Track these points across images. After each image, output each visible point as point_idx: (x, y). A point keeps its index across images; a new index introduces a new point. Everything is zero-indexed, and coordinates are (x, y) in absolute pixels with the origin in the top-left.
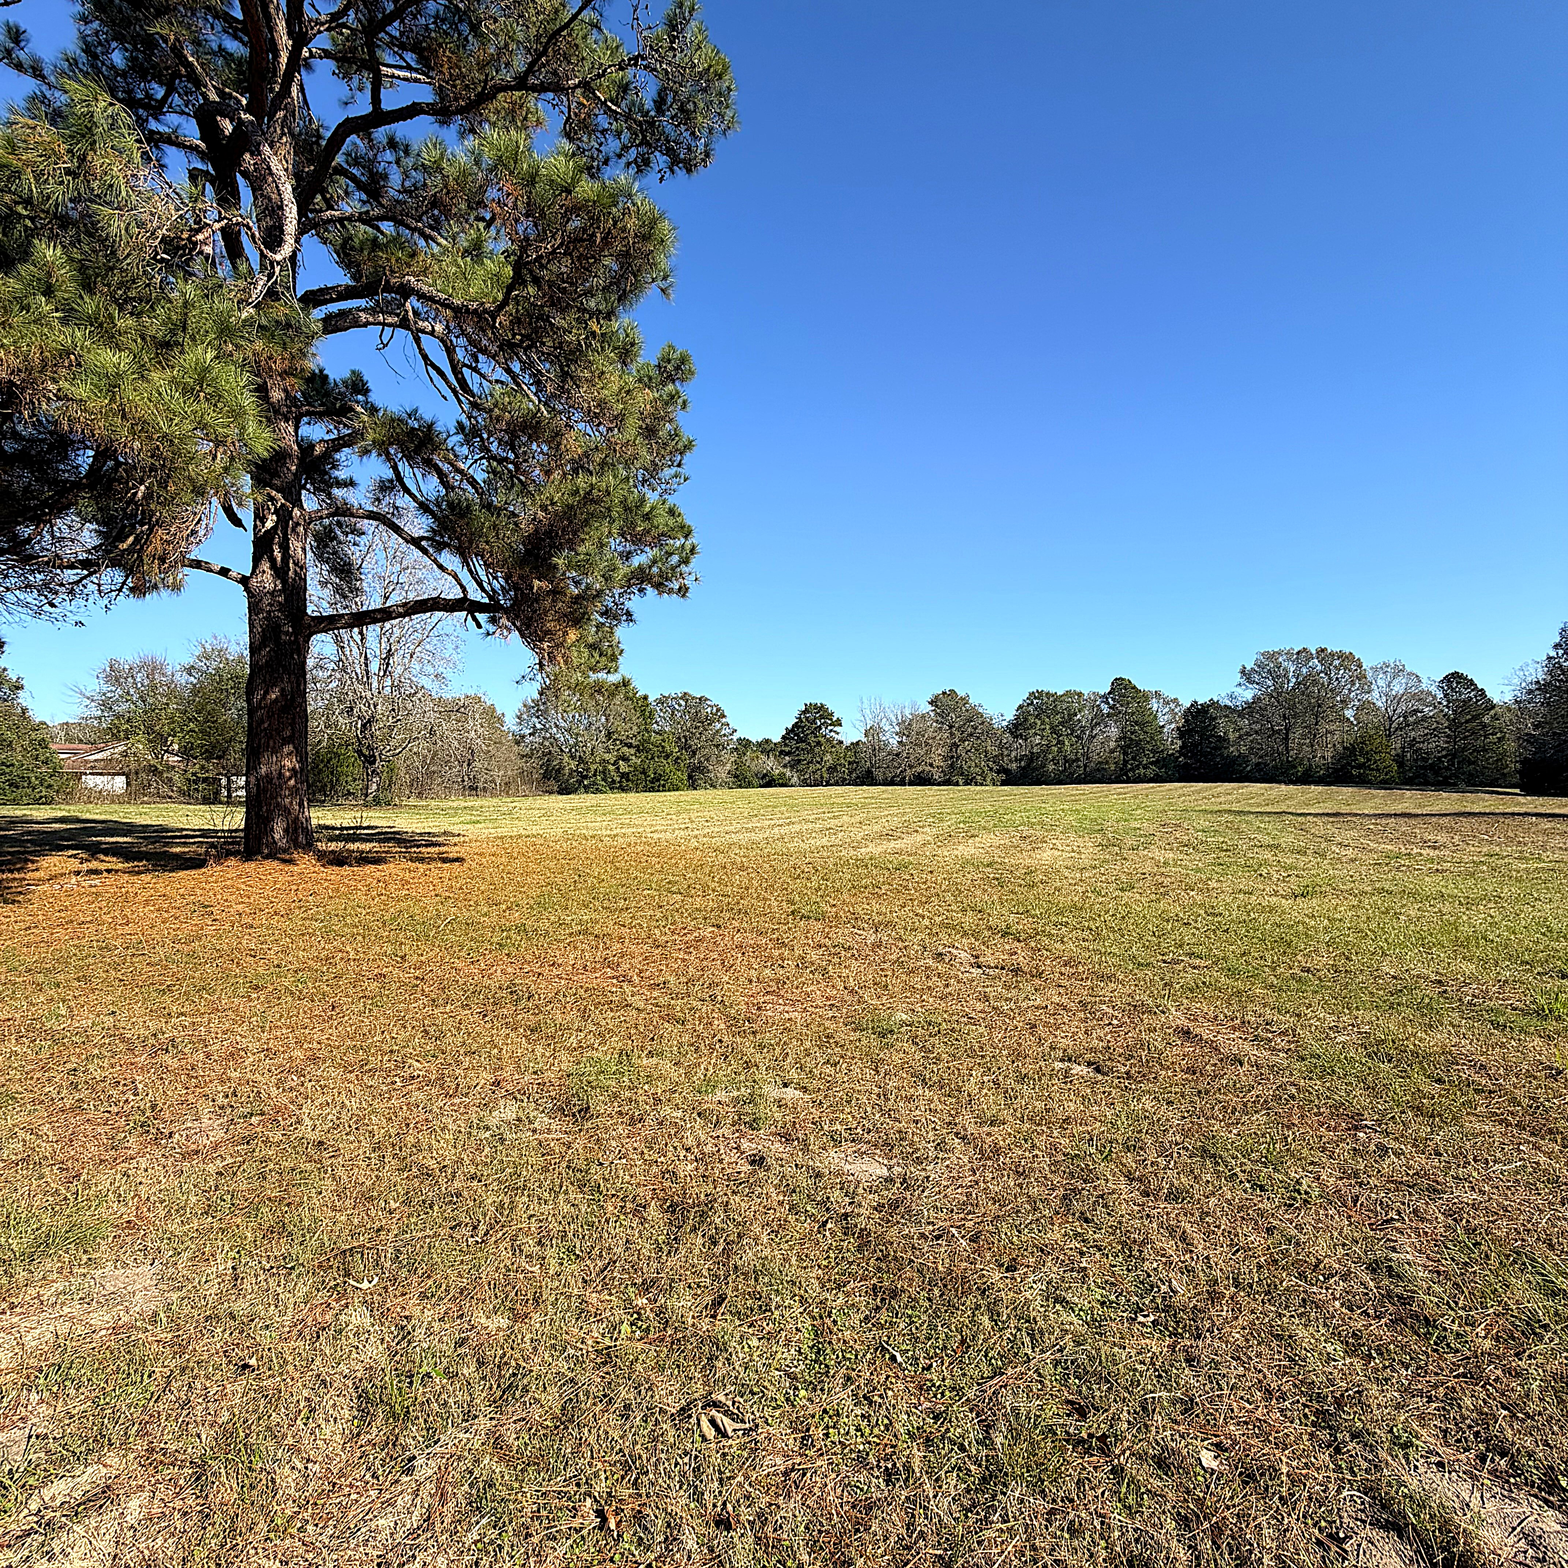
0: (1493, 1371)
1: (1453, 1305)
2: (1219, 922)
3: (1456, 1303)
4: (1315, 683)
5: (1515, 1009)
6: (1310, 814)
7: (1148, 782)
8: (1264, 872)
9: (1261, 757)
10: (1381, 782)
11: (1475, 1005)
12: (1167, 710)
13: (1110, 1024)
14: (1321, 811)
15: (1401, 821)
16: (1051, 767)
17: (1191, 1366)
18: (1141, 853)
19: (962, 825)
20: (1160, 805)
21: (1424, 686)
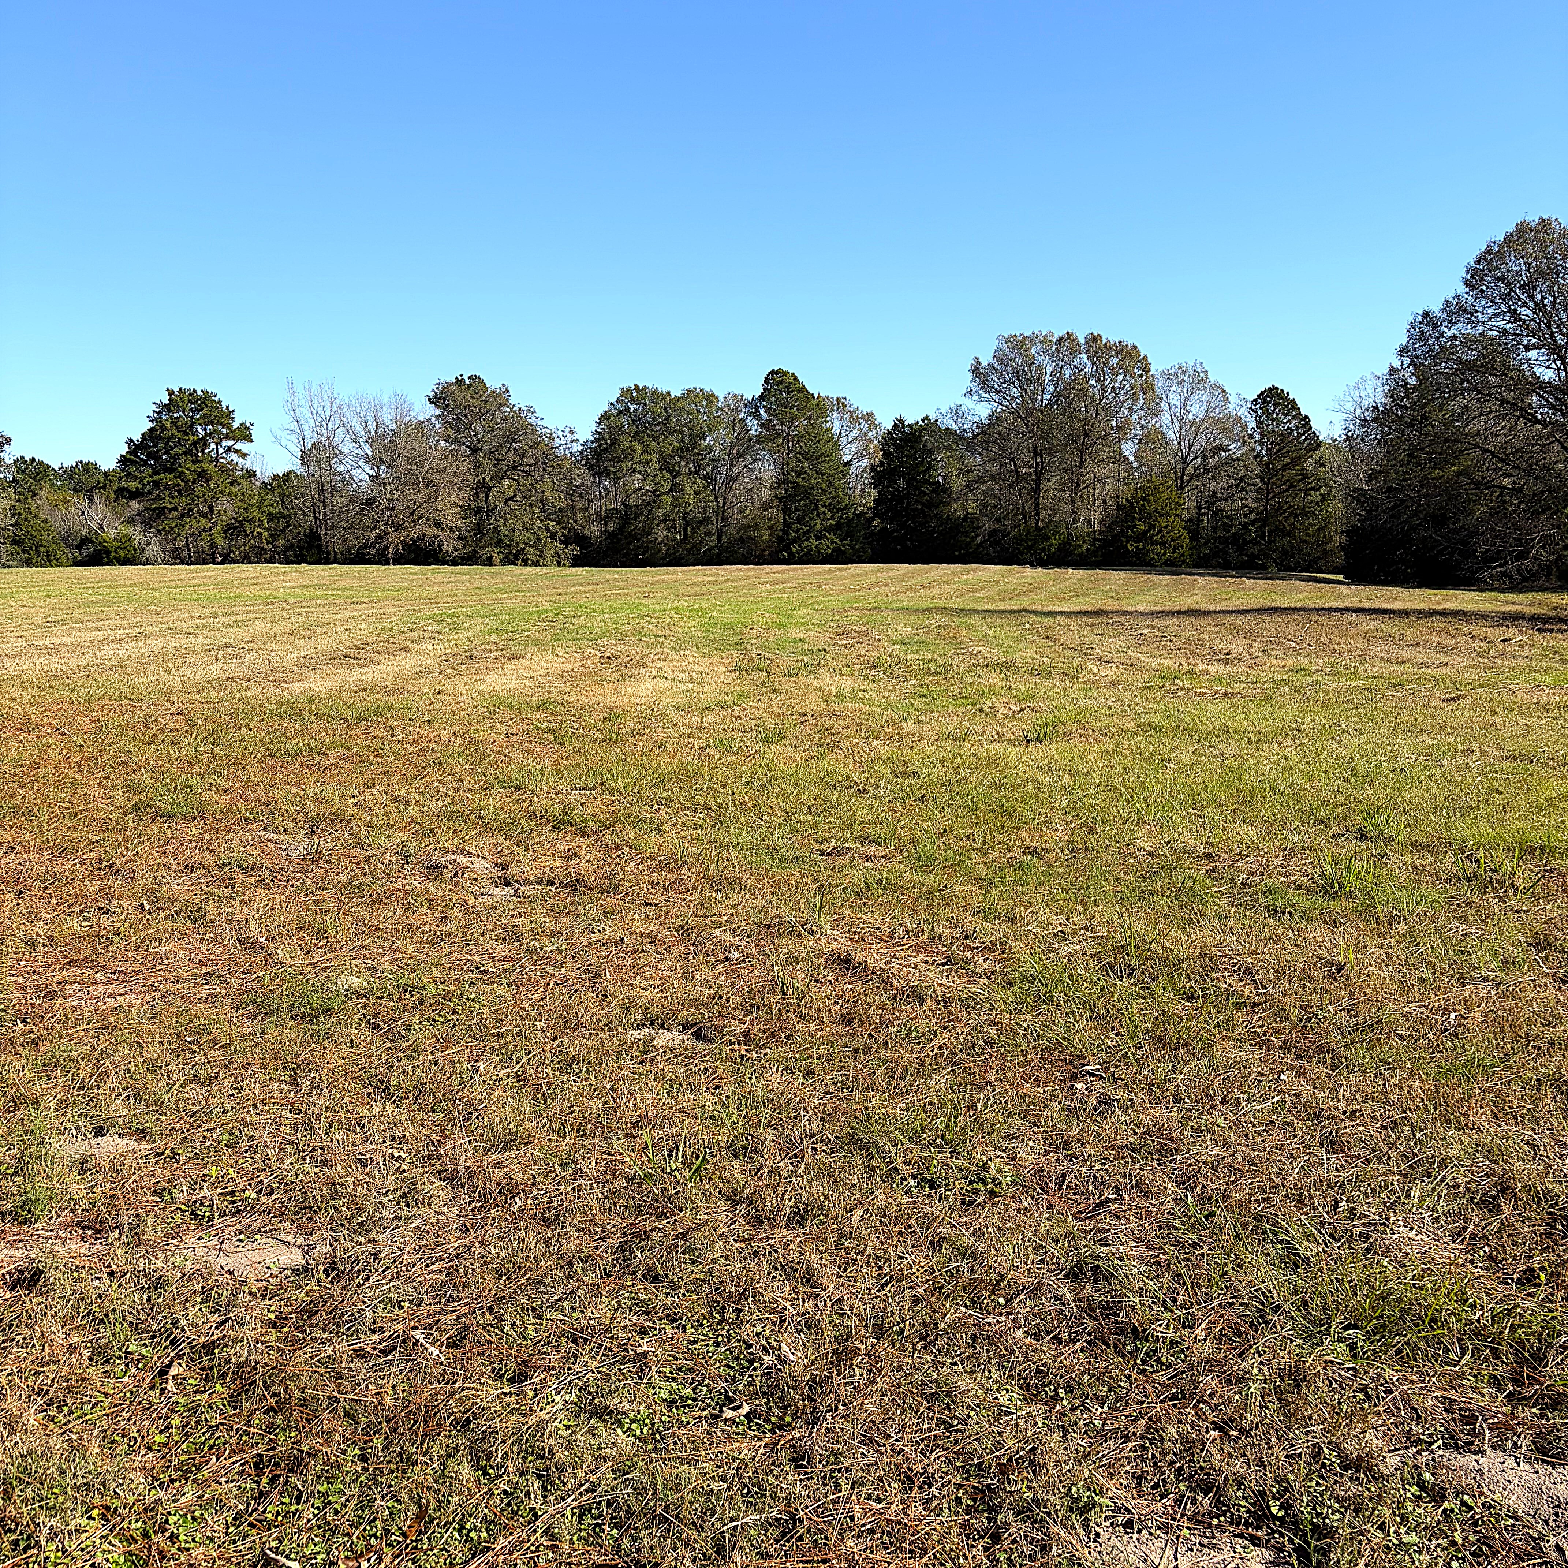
0: (1209, 1382)
1: (1169, 1303)
2: (910, 786)
3: (1174, 1301)
4: (1082, 394)
5: (1299, 888)
6: (1061, 613)
7: (822, 562)
8: (987, 704)
9: (998, 520)
10: (1165, 564)
11: (1250, 886)
12: (855, 433)
13: (727, 959)
14: (1077, 608)
15: (1186, 621)
16: (661, 533)
17: (797, 1467)
18: (803, 681)
19: (494, 637)
20: (838, 601)
21: (1233, 406)
